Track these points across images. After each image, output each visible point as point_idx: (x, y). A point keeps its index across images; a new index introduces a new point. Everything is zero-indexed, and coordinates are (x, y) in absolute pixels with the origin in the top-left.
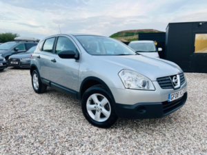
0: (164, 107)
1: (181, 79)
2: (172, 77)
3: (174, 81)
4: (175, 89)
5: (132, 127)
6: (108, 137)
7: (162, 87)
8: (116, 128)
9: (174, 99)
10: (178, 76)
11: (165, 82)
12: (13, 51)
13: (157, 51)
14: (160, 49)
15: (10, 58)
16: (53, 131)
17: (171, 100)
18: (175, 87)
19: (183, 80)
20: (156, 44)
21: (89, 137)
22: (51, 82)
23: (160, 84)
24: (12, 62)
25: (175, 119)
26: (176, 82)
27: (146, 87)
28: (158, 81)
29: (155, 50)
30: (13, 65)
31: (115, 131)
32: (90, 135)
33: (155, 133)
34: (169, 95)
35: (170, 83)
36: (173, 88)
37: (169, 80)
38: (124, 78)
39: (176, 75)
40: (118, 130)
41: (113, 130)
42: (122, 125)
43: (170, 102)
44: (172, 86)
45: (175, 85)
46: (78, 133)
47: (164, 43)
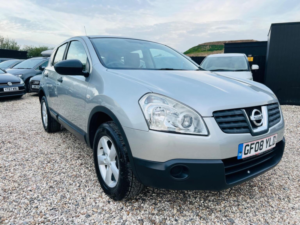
0: (227, 170)
1: (270, 116)
2: (249, 110)
3: (253, 117)
4: (254, 134)
5: (172, 202)
6: (121, 218)
7: (223, 129)
8: (144, 200)
9: (253, 153)
10: (264, 110)
11: (232, 120)
12: (39, 71)
13: (250, 69)
14: (255, 67)
15: (31, 79)
16: (32, 200)
17: (244, 156)
18: (255, 131)
19: (274, 116)
20: (252, 59)
21: (88, 216)
22: (58, 115)
23: (219, 123)
24: (33, 86)
25: (260, 188)
26: (259, 121)
27: (192, 130)
28: (216, 118)
29: (246, 68)
30: (35, 90)
31: (140, 208)
32: (90, 212)
33: (213, 216)
34: (241, 146)
35: (245, 121)
36: (251, 132)
37: (242, 115)
38: (148, 110)
39: (259, 108)
40: (146, 206)
41: (136, 205)
42: (158, 195)
43: (242, 160)
44: (247, 127)
45: (255, 127)
46: (72, 207)
47: (264, 57)
